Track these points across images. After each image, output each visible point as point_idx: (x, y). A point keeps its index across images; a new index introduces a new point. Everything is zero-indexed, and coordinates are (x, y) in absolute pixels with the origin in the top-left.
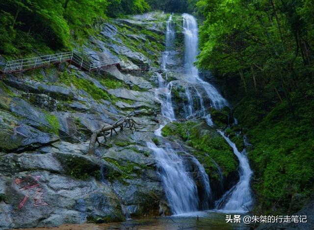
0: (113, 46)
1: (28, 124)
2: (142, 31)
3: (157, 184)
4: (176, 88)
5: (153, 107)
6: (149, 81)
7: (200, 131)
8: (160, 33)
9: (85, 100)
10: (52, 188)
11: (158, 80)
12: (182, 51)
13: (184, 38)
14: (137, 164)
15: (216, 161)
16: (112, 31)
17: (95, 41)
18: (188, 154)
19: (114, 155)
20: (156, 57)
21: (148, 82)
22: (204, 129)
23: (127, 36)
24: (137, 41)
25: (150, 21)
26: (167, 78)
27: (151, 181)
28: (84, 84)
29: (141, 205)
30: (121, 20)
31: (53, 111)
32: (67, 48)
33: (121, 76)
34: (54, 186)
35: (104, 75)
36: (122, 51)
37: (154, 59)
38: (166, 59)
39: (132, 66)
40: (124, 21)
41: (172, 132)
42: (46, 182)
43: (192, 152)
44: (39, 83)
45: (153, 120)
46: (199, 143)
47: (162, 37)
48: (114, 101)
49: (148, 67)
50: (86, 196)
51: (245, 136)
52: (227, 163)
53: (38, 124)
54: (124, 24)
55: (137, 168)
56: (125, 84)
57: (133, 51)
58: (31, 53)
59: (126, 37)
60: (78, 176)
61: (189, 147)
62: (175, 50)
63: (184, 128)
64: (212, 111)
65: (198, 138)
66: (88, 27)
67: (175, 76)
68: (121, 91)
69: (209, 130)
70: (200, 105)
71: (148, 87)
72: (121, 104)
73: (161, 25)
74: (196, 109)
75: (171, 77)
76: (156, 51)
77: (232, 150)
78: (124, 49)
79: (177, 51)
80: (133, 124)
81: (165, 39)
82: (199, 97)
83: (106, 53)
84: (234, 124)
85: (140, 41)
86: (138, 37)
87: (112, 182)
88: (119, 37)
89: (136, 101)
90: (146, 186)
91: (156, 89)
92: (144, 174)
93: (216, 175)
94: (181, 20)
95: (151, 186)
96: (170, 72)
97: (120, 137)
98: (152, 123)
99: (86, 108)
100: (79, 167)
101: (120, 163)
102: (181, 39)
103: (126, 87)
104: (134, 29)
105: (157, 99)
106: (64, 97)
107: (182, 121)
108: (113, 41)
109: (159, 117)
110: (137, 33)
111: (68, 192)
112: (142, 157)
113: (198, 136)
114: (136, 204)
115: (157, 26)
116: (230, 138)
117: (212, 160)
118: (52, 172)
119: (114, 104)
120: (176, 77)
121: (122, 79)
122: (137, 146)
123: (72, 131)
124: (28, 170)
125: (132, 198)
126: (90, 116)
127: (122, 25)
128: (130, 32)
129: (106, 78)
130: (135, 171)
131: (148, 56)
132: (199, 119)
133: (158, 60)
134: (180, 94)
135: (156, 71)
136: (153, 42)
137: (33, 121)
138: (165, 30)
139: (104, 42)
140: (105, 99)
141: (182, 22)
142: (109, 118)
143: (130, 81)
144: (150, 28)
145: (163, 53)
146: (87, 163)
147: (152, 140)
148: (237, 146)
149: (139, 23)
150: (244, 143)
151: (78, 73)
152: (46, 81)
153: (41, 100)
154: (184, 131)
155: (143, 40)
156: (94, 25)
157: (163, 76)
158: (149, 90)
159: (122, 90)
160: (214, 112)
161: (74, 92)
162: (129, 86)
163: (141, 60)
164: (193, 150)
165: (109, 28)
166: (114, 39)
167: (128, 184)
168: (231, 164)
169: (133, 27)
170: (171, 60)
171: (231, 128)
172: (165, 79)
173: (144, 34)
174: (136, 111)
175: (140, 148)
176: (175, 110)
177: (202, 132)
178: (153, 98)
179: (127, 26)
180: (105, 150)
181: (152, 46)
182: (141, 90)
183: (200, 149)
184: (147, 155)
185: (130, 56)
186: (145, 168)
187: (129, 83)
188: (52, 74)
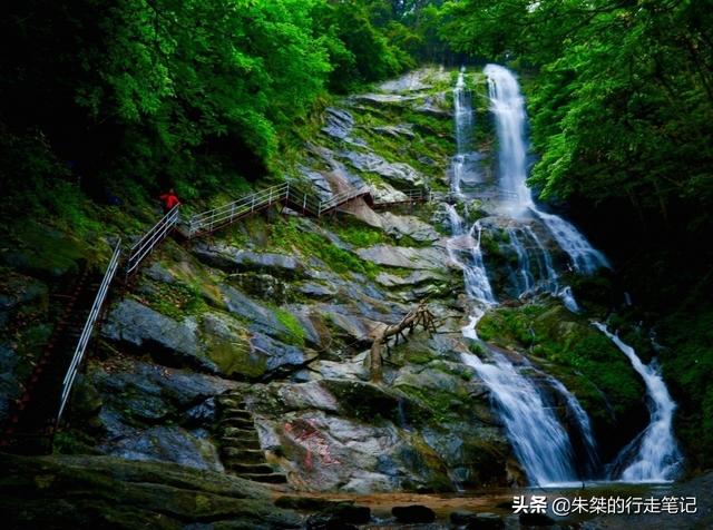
0: (349, 156)
1: (261, 332)
2: (405, 116)
3: (496, 430)
4: (490, 234)
5: (447, 279)
6: (432, 223)
7: (557, 325)
8: (441, 117)
9: (325, 279)
10: (336, 438)
11: (449, 220)
12: (492, 150)
13: (493, 121)
14: (455, 396)
15: (598, 385)
16: (343, 125)
17: (315, 150)
18: (540, 372)
19: (412, 380)
20: (438, 169)
21: (428, 226)
22: (565, 320)
23: (375, 131)
24: (397, 139)
25: (418, 92)
26: (468, 214)
27: (484, 426)
28: (313, 245)
29: (476, 467)
30: (358, 97)
31: (282, 304)
32: (272, 174)
33: (376, 219)
34: (338, 434)
35: (343, 219)
36: (369, 165)
37: (435, 173)
38: (460, 171)
39: (392, 195)
40: (364, 99)
41: (498, 331)
42: (327, 428)
43: (548, 369)
44: (242, 251)
45: (452, 307)
46: (557, 351)
47: (448, 125)
48: (372, 274)
49: (425, 193)
50: (389, 451)
51: (653, 332)
52: (621, 387)
53: (275, 332)
54: (365, 105)
55: (456, 402)
56: (385, 234)
57: (390, 162)
58: (217, 193)
59: (373, 134)
60: (366, 419)
61: (542, 360)
62: (476, 150)
63: (520, 320)
64: (575, 280)
65: (555, 340)
66: (299, 122)
67: (483, 208)
68: (380, 251)
69: (576, 321)
70: (545, 269)
71: (432, 238)
72: (385, 278)
73: (443, 98)
74: (537, 277)
75: (477, 212)
76: (437, 155)
77: (628, 361)
78: (372, 161)
79: (481, 150)
80: (430, 319)
81: (454, 128)
82: (541, 250)
83: (339, 172)
84: (624, 305)
85: (403, 139)
86: (398, 130)
87: (419, 429)
88: (359, 135)
89: (414, 270)
90: (477, 434)
91: (449, 241)
92: (469, 413)
93: (602, 412)
94: (483, 82)
95: (486, 434)
96: (473, 201)
97: (411, 346)
98: (453, 313)
99: (331, 293)
100: (366, 404)
101: (426, 395)
102: (487, 124)
103: (387, 242)
104: (386, 113)
105: (454, 261)
106: (288, 275)
107: (512, 306)
108: (348, 144)
109: (462, 301)
110: (394, 122)
111: (361, 444)
112: (460, 382)
113: (553, 335)
114: (467, 466)
115: (435, 101)
116: (621, 337)
117: (589, 383)
118: (329, 413)
119: (372, 280)
120: (487, 210)
121: (379, 225)
122: (445, 361)
123: (325, 340)
124: (297, 409)
125: (458, 455)
126: (340, 307)
127: (362, 107)
128: (379, 121)
129: (348, 226)
130: (454, 408)
131: (421, 168)
132: (548, 298)
133: (443, 175)
134: (501, 247)
135: (441, 201)
136: (428, 138)
137: (266, 326)
138: (453, 107)
139: (331, 149)
140: (355, 272)
141: (487, 85)
142: (374, 309)
143: (395, 229)
144: (421, 107)
145: (452, 158)
146: (377, 396)
147: (470, 349)
148: (637, 353)
149: (397, 99)
150: (651, 346)
151: (300, 222)
152: (251, 245)
153: (263, 285)
154: (522, 326)
155: (408, 135)
156: (309, 116)
157: (459, 209)
158: (435, 243)
159: (382, 249)
160: (578, 282)
161: (303, 263)
162: (395, 239)
163: (408, 179)
164: (550, 365)
165: (338, 117)
166: (349, 140)
167: (447, 431)
168: (629, 390)
169: (384, 109)
170: (470, 172)
171: (621, 315)
172: (463, 215)
173: (409, 122)
174: (416, 291)
175: (453, 366)
176: (492, 283)
177: (561, 326)
178: (446, 261)
179: (372, 109)
180: (394, 372)
181: (427, 145)
182: (419, 244)
183: (562, 361)
184: (466, 379)
185: (387, 173)
186: (468, 402)
187: (392, 232)
188: (258, 230)
